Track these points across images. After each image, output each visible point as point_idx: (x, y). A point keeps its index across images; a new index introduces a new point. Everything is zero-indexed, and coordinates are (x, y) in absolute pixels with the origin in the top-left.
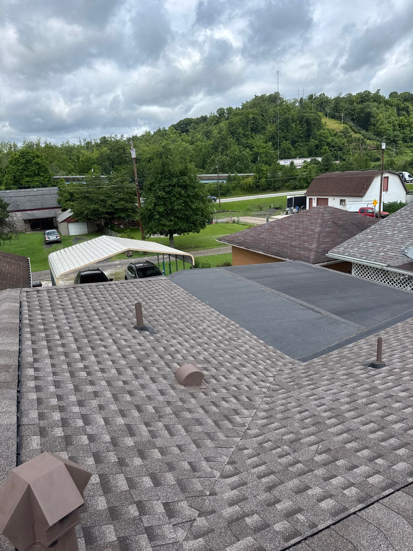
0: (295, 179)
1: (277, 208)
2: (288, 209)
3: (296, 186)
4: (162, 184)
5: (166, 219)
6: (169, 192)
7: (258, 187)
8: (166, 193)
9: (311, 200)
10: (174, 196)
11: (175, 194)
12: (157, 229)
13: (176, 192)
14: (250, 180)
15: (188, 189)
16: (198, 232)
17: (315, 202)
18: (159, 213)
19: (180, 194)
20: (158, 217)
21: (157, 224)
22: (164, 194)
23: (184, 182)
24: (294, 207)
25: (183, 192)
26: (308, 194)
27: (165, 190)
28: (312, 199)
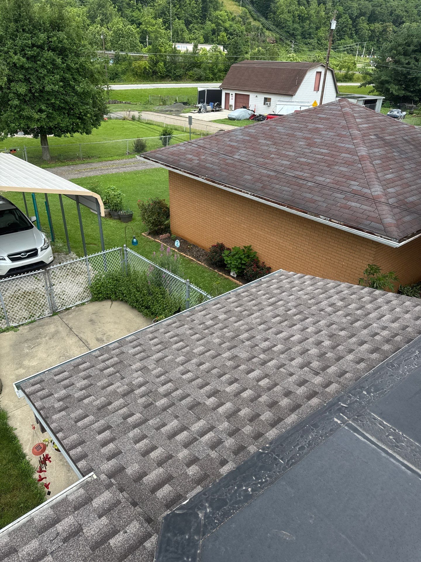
0: (199, 67)
1: (185, 104)
2: (200, 105)
3: (201, 77)
4: (19, 42)
5: (33, 108)
6: (33, 59)
7: (155, 73)
8: (28, 59)
9: (227, 95)
10: (43, 66)
11: (43, 63)
12: (17, 124)
13: (47, 60)
14: (144, 63)
15: (67, 56)
16: (88, 132)
17: (232, 99)
18: (18, 95)
19: (53, 62)
20: (16, 102)
21: (17, 116)
22: (24, 60)
23: (60, 42)
24: (208, 103)
25: (59, 61)
26: (223, 87)
27: (25, 54)
28: (229, 94)
